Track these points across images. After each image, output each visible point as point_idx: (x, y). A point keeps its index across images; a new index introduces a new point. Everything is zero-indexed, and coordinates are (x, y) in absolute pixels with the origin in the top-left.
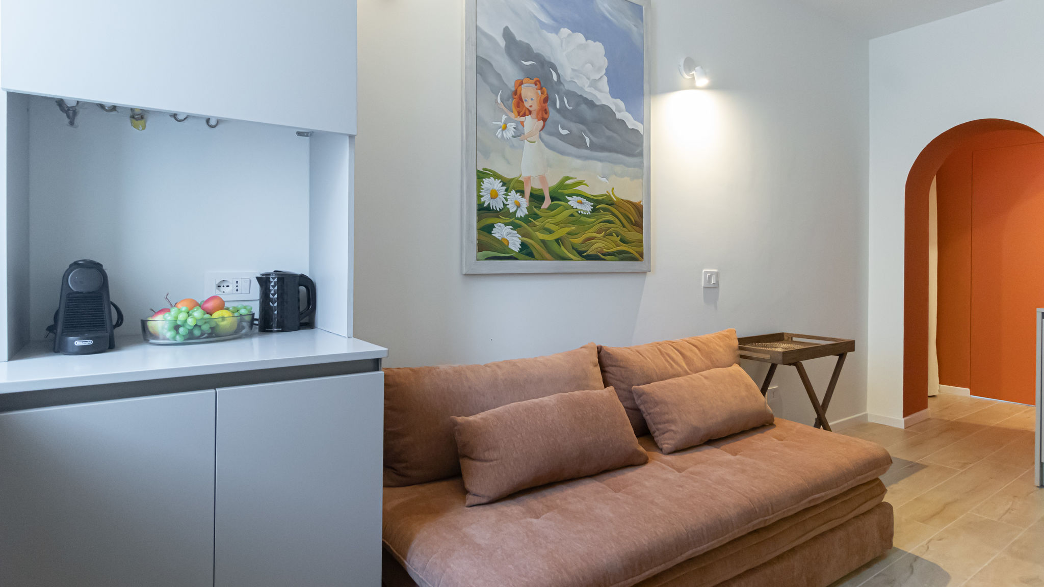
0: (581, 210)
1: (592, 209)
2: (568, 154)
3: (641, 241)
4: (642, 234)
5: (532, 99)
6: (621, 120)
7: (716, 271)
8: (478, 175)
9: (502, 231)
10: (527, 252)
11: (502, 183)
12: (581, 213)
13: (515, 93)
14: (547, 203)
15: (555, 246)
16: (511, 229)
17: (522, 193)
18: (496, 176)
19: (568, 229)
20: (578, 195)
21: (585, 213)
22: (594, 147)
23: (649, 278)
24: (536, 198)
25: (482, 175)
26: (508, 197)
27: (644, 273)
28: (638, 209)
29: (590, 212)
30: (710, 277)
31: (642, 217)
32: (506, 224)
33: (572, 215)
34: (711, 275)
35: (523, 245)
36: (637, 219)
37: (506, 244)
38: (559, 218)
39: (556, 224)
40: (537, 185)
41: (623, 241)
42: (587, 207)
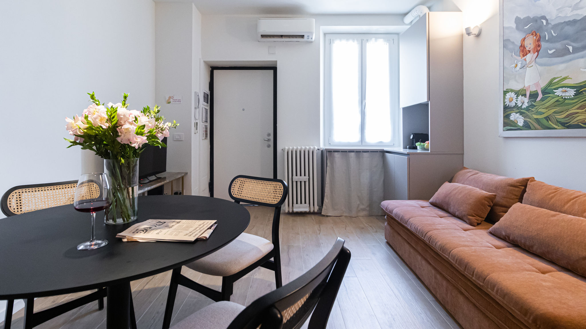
0: (565, 96)
1: (574, 94)
2: (553, 64)
5: (530, 44)
8: (504, 93)
9: (514, 116)
10: (526, 126)
11: (515, 94)
12: (565, 98)
13: (521, 46)
14: (540, 96)
15: (545, 122)
16: (519, 115)
17: (525, 95)
18: (512, 91)
19: (553, 111)
20: (562, 87)
21: (569, 98)
22: (576, 50)
25: (505, 93)
26: (518, 99)
29: (573, 96)
32: (516, 113)
33: (557, 101)
35: (525, 122)
37: (516, 122)
38: (547, 105)
39: (547, 108)
42: (571, 93)
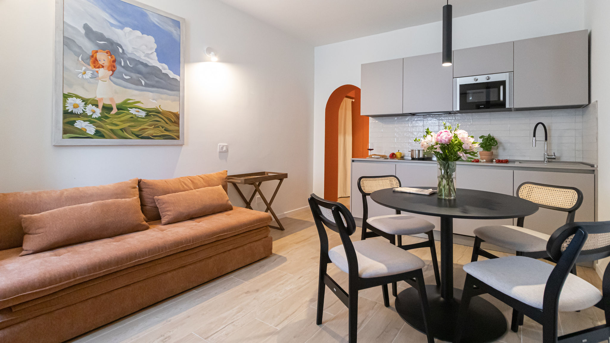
0: (138, 115)
1: (145, 115)
2: (130, 88)
3: (178, 131)
4: (179, 127)
5: (104, 60)
6: (165, 73)
7: (226, 144)
8: (63, 96)
9: (80, 124)
10: (99, 134)
11: (82, 101)
12: (138, 117)
13: (92, 56)
14: (115, 111)
15: (120, 133)
16: (89, 123)
17: (97, 106)
18: (77, 97)
19: (129, 124)
20: (136, 108)
21: (141, 117)
22: (146, 85)
23: (184, 147)
24: (107, 109)
25: (66, 97)
26: (86, 108)
27: (182, 145)
28: (177, 116)
29: (145, 116)
30: (222, 148)
31: (179, 119)
32: (85, 121)
33: (132, 117)
34: (223, 146)
35: (97, 131)
36: (176, 120)
37: (85, 130)
38: (123, 119)
39: (121, 121)
40: (108, 102)
41: (166, 130)
42: (143, 114)
